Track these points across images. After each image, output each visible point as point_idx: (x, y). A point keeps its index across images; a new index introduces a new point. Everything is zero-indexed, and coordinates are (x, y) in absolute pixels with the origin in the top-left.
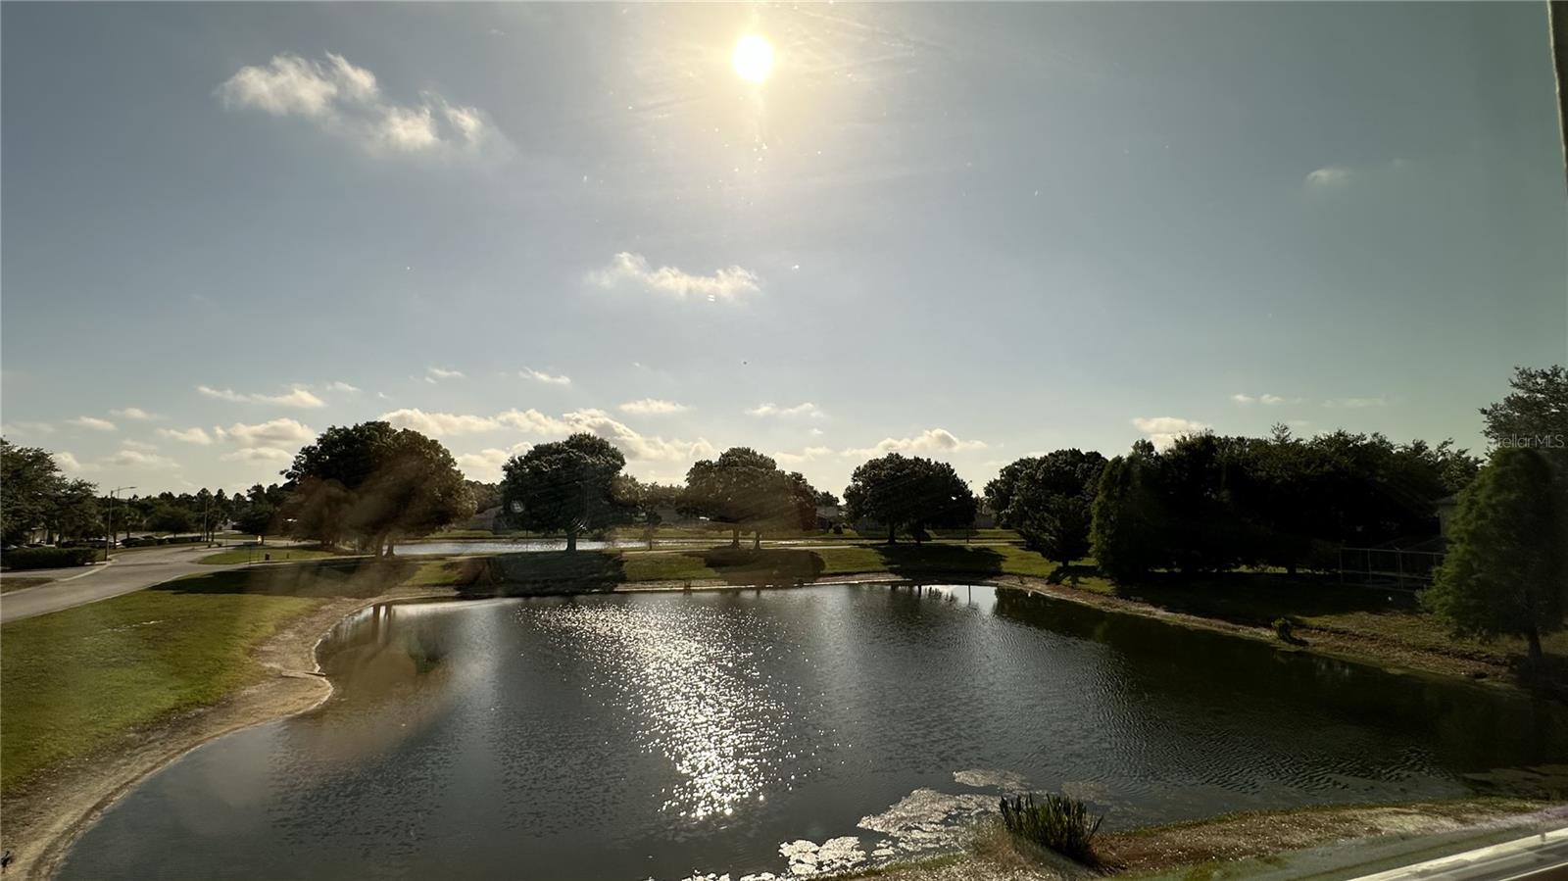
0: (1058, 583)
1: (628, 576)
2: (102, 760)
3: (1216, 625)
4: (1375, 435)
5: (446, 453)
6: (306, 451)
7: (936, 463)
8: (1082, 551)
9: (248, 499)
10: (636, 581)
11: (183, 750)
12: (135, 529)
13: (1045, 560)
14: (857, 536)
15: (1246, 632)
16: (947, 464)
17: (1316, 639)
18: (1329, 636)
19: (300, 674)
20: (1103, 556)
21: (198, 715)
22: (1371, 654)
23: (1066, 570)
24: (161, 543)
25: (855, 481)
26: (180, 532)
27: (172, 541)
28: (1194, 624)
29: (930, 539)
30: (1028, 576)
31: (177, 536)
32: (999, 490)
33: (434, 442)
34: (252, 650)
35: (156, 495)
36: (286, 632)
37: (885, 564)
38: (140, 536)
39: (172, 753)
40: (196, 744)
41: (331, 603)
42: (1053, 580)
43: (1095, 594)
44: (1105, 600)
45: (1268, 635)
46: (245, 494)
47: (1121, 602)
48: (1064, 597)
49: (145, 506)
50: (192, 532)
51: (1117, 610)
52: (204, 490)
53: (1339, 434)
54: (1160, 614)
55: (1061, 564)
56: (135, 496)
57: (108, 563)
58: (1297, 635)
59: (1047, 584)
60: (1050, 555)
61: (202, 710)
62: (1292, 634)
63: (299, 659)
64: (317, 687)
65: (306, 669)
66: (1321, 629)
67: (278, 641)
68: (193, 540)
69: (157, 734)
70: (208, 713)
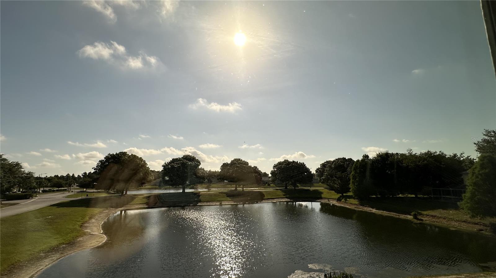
0: (341, 201)
1: (202, 201)
2: (32, 263)
3: (393, 214)
4: (440, 152)
5: (144, 161)
6: (101, 161)
7: (300, 162)
8: (348, 190)
9: (82, 177)
10: (204, 202)
11: (58, 259)
12: (47, 187)
13: (336, 193)
14: (275, 186)
15: (402, 216)
16: (303, 163)
17: (426, 219)
18: (430, 217)
19: (96, 233)
20: (355, 192)
21: (63, 247)
22: (444, 223)
23: (343, 197)
24: (54, 191)
25: (274, 168)
26: (60, 188)
27: (57, 191)
28: (385, 214)
29: (299, 187)
30: (330, 199)
31: (59, 189)
32: (320, 171)
33: (141, 158)
34: (81, 226)
35: (53, 176)
36: (92, 219)
37: (284, 195)
38: (47, 189)
40: (62, 257)
41: (107, 210)
42: (339, 200)
43: (352, 204)
44: (356, 206)
45: (410, 217)
46: (81, 175)
47: (361, 207)
48: (342, 205)
49: (49, 179)
50: (64, 188)
51: (360, 209)
52: (68, 174)
53: (429, 152)
54: (374, 211)
55: (341, 195)
56: (47, 176)
57: (37, 198)
58: (420, 217)
59: (337, 201)
60: (337, 191)
61: (64, 246)
62: (418, 217)
63: (96, 228)
64: (102, 238)
65: (98, 232)
66: (427, 215)
67: (90, 222)
68: (64, 190)
69: (49, 254)
70: (66, 247)
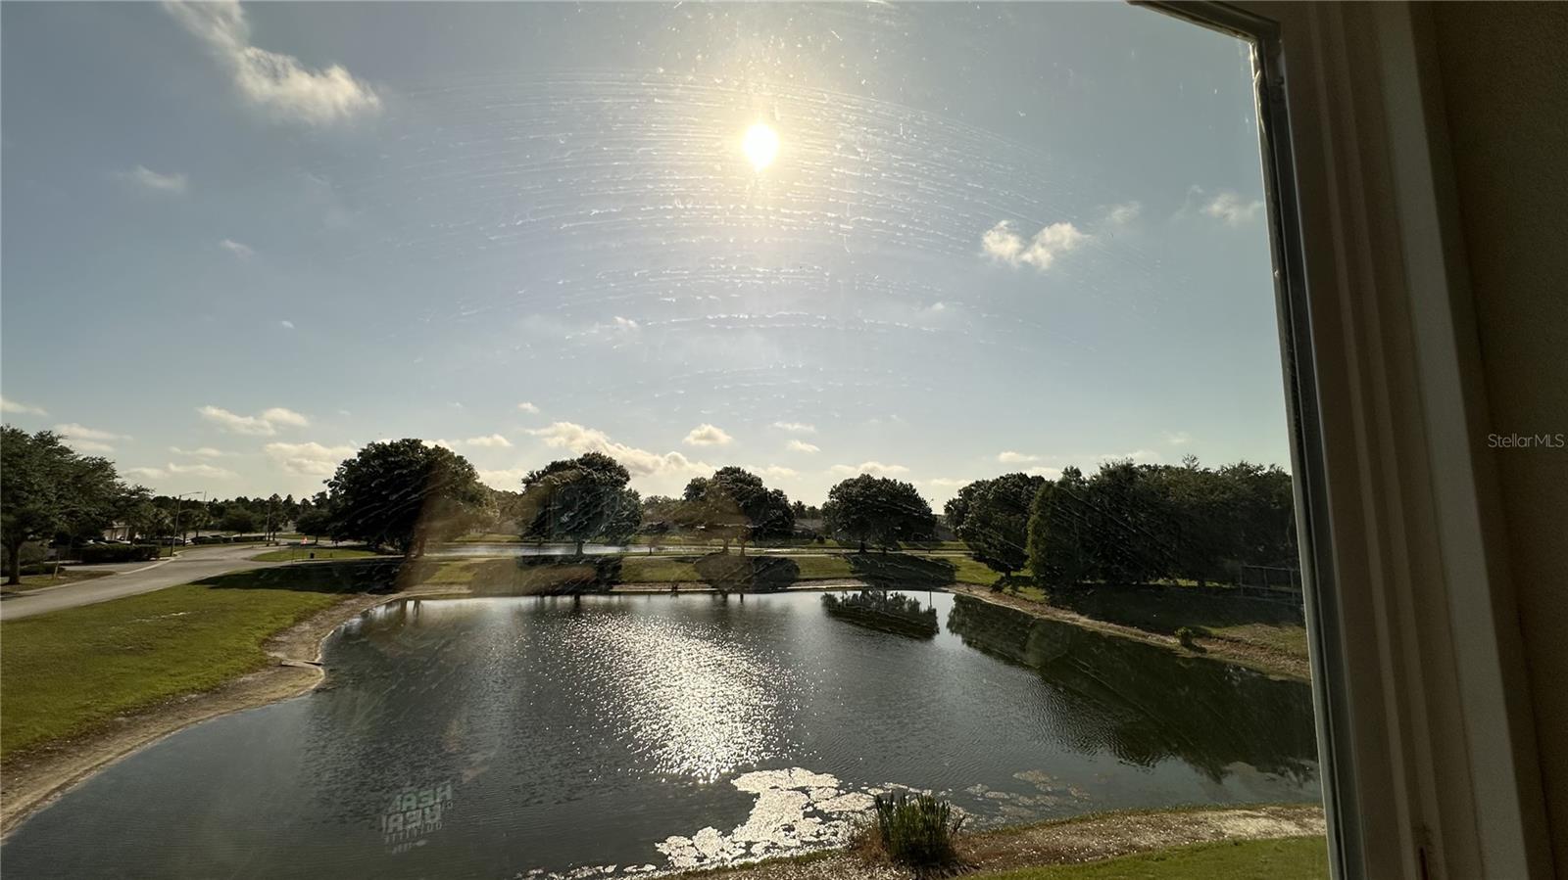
0: (1001, 591)
2: (83, 743)
3: (1132, 633)
6: (347, 463)
7: (900, 483)
8: (1019, 560)
9: (313, 504)
11: (164, 734)
12: (206, 528)
13: (991, 571)
14: (838, 546)
15: (1154, 639)
16: (910, 485)
17: (1214, 647)
18: (1225, 644)
19: (299, 663)
20: (1037, 567)
21: (190, 701)
22: (1260, 661)
23: (1007, 580)
24: (226, 541)
25: (832, 497)
26: (245, 532)
27: (237, 540)
28: (1110, 631)
29: (901, 550)
30: (975, 584)
31: (244, 535)
32: (957, 509)
33: (461, 458)
34: (266, 640)
35: (233, 499)
36: (303, 624)
37: (853, 572)
38: (207, 534)
39: (152, 736)
40: (179, 728)
41: (354, 598)
42: (996, 588)
43: (1030, 602)
44: (1037, 607)
45: (1172, 641)
46: (310, 500)
47: (1050, 609)
48: (1002, 604)
49: (217, 509)
50: (256, 532)
51: (1045, 616)
52: (276, 496)
53: (1242, 465)
54: (1083, 621)
55: (1003, 574)
56: (215, 500)
57: (172, 559)
58: (1198, 643)
59: (991, 592)
60: (996, 566)
61: (195, 696)
62: (1193, 642)
63: (305, 649)
64: (310, 676)
65: (308, 659)
66: (1219, 638)
67: (294, 632)
68: (256, 539)
69: (144, 718)
70: (200, 699)
